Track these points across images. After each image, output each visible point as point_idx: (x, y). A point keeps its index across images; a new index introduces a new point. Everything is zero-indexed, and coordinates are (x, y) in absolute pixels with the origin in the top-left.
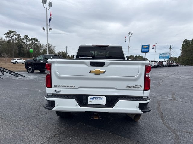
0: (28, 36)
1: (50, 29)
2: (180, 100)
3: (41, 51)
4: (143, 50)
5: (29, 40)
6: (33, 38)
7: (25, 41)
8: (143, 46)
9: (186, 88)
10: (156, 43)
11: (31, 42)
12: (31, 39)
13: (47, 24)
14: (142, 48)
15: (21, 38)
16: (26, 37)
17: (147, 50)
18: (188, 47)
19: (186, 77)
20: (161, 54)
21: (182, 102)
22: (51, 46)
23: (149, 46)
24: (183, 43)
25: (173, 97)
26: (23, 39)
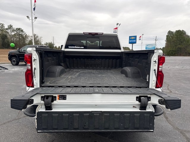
0: (12, 26)
1: (36, 18)
2: (177, 92)
3: (27, 42)
4: (131, 41)
5: (13, 31)
6: (18, 28)
7: (9, 31)
8: (130, 37)
9: (178, 78)
10: (143, 35)
11: (15, 32)
12: (15, 29)
13: (32, 13)
14: (130, 39)
15: (5, 28)
16: (10, 27)
17: (135, 41)
18: (172, 38)
19: (174, 67)
20: (147, 45)
21: (179, 95)
22: (37, 37)
23: (136, 37)
24: (167, 34)
25: (168, 89)
26: (7, 29)
